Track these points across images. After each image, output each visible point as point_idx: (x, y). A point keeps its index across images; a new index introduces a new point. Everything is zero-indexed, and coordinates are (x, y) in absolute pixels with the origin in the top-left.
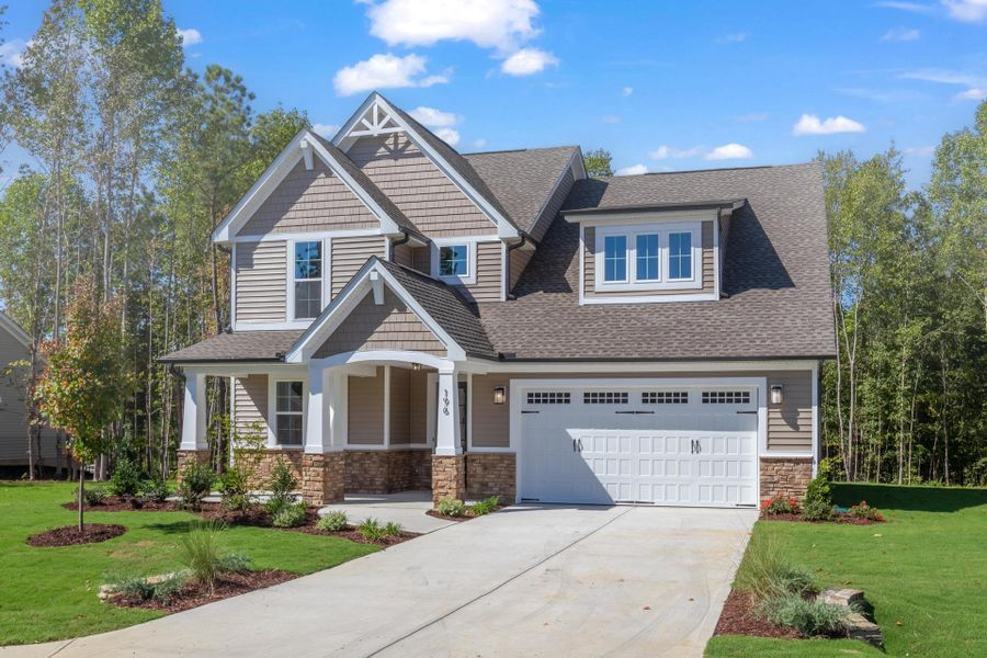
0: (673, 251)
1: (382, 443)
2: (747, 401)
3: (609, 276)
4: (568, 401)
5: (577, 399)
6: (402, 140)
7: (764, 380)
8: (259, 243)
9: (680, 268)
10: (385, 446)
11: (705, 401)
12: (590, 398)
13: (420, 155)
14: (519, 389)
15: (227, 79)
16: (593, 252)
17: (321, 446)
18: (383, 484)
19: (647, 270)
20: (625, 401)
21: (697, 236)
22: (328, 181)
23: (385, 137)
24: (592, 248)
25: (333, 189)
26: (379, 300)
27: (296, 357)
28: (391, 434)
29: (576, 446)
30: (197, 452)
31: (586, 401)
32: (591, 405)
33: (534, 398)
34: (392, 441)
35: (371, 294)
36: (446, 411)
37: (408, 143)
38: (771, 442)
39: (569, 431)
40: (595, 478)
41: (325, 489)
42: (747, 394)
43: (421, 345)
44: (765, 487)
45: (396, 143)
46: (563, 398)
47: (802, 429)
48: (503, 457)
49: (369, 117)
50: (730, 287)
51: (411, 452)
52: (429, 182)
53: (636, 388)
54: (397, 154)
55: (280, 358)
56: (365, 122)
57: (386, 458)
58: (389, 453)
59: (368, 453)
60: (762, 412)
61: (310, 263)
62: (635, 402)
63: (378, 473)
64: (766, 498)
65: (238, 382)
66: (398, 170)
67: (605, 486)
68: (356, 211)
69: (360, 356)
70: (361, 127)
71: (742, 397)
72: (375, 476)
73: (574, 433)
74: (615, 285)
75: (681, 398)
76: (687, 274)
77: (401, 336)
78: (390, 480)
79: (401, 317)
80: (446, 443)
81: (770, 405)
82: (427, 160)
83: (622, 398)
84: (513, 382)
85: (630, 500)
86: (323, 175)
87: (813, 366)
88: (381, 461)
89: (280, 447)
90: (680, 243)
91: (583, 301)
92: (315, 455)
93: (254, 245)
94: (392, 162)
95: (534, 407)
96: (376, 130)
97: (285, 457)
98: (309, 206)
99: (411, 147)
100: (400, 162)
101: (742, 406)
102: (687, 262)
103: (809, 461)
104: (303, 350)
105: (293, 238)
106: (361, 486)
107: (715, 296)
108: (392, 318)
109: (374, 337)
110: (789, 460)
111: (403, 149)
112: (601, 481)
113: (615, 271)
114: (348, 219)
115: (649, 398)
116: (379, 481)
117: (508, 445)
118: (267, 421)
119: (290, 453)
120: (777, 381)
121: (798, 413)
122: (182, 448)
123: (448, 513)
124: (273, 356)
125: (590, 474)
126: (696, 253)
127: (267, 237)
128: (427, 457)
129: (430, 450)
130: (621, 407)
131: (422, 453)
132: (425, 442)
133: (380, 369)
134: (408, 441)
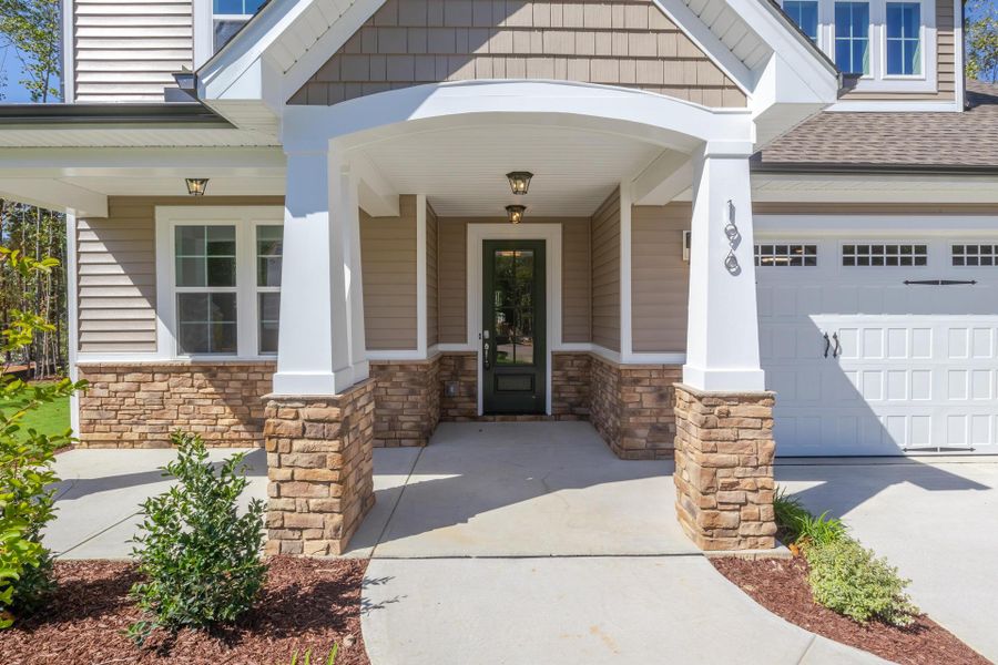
0: (892, 31)
1: (415, 348)
4: (811, 262)
5: (830, 256)
9: (903, 58)
10: (421, 353)
12: (855, 256)
17: (329, 373)
18: (418, 426)
20: (921, 262)
21: (929, 9)
28: (428, 329)
29: (829, 348)
31: (848, 262)
32: (856, 269)
34: (428, 343)
39: (815, 318)
40: (866, 406)
43: (650, 72)
46: (803, 256)
53: (941, 236)
57: (420, 375)
58: (427, 367)
62: (940, 263)
63: (411, 408)
65: (84, 225)
67: (882, 421)
72: (401, 412)
73: (825, 322)
76: (912, 67)
78: (430, 418)
83: (915, 255)
85: (929, 446)
88: (412, 381)
89: (187, 359)
90: (903, 19)
92: (309, 402)
97: (200, 378)
102: (913, 49)
107: (958, 106)
109: (502, 41)
112: (877, 411)
115: (964, 255)
116: (407, 422)
118: (154, 307)
119: (207, 370)
125: (857, 397)
126: (928, 36)
128: (469, 366)
129: (475, 354)
130: (914, 272)
131: (461, 358)
132: (466, 342)
133: (407, 201)
134: (437, 340)
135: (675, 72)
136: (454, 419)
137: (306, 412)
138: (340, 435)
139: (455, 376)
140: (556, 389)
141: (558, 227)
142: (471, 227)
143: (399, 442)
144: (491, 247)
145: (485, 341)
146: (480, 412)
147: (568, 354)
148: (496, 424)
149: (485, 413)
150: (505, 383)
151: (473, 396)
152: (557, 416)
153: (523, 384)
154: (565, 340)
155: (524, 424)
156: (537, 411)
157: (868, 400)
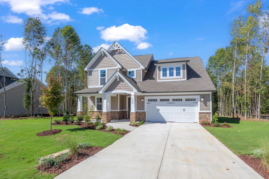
0: (177, 71)
1: (118, 110)
2: (195, 100)
3: (163, 76)
5: (158, 100)
6: (121, 50)
7: (199, 96)
8: (93, 70)
9: (178, 74)
10: (119, 110)
11: (186, 101)
12: (161, 100)
13: (125, 53)
14: (146, 99)
15: (88, 47)
16: (160, 71)
17: (106, 111)
19: (171, 74)
20: (169, 101)
21: (182, 67)
22: (107, 58)
23: (118, 50)
24: (160, 70)
25: (108, 59)
26: (118, 80)
27: (101, 92)
28: (120, 108)
29: (158, 110)
30: (81, 112)
32: (161, 102)
33: (149, 100)
34: (120, 109)
35: (116, 79)
36: (133, 103)
37: (122, 51)
38: (201, 109)
39: (157, 107)
41: (107, 119)
42: (195, 99)
43: (127, 89)
44: (200, 118)
45: (120, 51)
46: (156, 100)
47: (208, 106)
48: (143, 112)
49: (115, 46)
50: (189, 78)
51: (123, 111)
52: (127, 58)
53: (171, 98)
54: (120, 53)
55: (97, 92)
56: (114, 47)
57: (119, 113)
58: (119, 112)
59: (115, 112)
60: (199, 103)
61: (103, 74)
62: (171, 101)
63: (117, 116)
64: (200, 121)
65: (89, 98)
66: (121, 56)
67: (164, 118)
68: (112, 64)
69: (114, 92)
70: (113, 48)
71: (194, 100)
73: (158, 107)
74: (165, 78)
75: (181, 100)
76: (179, 75)
77: (123, 87)
78: (120, 117)
79: (123, 83)
80: (133, 110)
81: (201, 101)
82: (126, 54)
83: (168, 100)
84: (145, 97)
85: (170, 121)
86: (106, 57)
87: (210, 93)
89: (97, 111)
90: (178, 69)
91: (158, 81)
93: (92, 71)
94: (119, 55)
95: (149, 102)
96: (116, 48)
97: (98, 113)
98: (103, 63)
99: (123, 52)
100: (121, 55)
101: (194, 102)
102: (180, 73)
103: (210, 113)
104: (102, 90)
105: (100, 69)
106: (114, 118)
107: (186, 79)
108: (121, 84)
109: (117, 88)
110: (205, 113)
111: (121, 52)
112: (164, 117)
113: (165, 75)
114: (111, 65)
115: (174, 100)
116: (117, 117)
117: (144, 110)
118: (95, 106)
119: (99, 112)
120: (202, 96)
121: (207, 103)
122: (78, 111)
123: (134, 125)
124: (96, 92)
126: (181, 71)
127: (94, 69)
128: (127, 112)
130: (168, 102)
131: (126, 111)
133: (117, 95)
134: (123, 109)
135: (129, 89)
136: (125, 118)
138: (107, 115)
139: (125, 113)
142: (127, 96)
143: (117, 119)
145: (129, 109)
146: (128, 118)
151: (127, 116)
157: (163, 116)
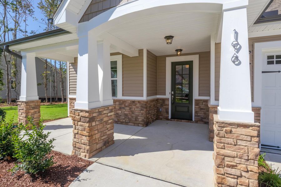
1: (143, 96)
10: (144, 98)
17: (87, 103)
18: (143, 121)
28: (148, 90)
30: (26, 102)
33: (275, 60)
34: (148, 95)
36: (236, 60)
51: (157, 100)
57: (145, 105)
58: (147, 102)
59: (134, 102)
63: (140, 114)
65: (70, 65)
72: (138, 115)
78: (148, 118)
88: (142, 106)
92: (82, 111)
95: (275, 67)
106: (130, 121)
116: (140, 119)
122: (20, 100)
128: (166, 103)
129: (168, 99)
131: (164, 100)
132: (165, 95)
134: (156, 94)
136: (161, 119)
137: (81, 114)
138: (89, 122)
139: (162, 105)
140: (196, 112)
141: (197, 56)
142: (167, 58)
143: (138, 125)
144: (174, 65)
145: (172, 95)
146: (170, 117)
147: (201, 100)
148: (175, 122)
149: (172, 118)
150: (179, 109)
151: (167, 113)
152: (196, 122)
153: (185, 109)
154: (199, 95)
155: (184, 123)
156: (190, 119)
